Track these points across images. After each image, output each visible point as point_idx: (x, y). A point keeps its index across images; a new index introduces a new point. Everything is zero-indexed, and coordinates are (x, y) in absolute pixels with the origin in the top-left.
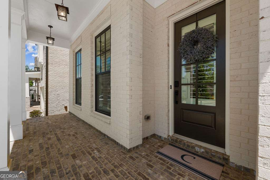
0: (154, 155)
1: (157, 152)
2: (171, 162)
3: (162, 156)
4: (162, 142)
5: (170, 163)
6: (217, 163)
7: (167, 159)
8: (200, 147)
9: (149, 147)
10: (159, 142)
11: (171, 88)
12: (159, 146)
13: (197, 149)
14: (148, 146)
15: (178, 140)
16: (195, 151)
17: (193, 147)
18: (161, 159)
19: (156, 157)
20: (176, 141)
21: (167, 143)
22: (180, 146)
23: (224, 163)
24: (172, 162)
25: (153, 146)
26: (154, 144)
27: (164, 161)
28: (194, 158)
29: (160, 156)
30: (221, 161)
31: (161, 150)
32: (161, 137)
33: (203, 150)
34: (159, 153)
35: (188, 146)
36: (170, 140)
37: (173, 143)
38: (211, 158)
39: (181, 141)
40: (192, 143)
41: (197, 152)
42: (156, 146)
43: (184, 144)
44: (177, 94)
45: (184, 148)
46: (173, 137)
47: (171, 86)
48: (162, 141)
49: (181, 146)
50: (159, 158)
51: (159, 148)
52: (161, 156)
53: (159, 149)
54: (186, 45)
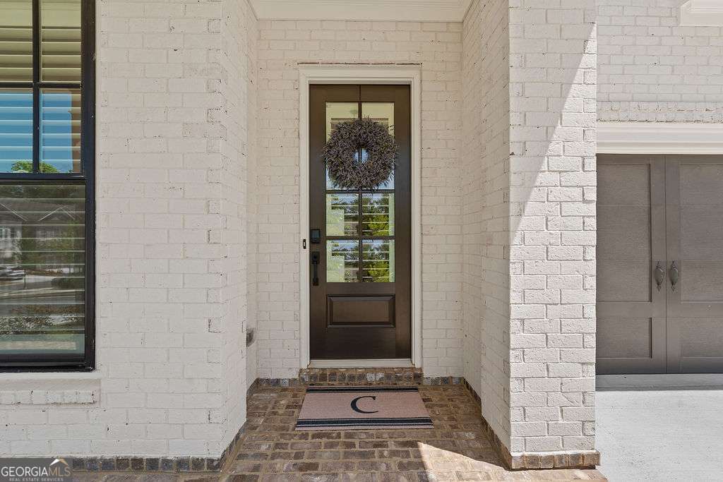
0: (296, 435)
1: (299, 423)
2: (342, 429)
3: (317, 429)
4: (290, 394)
5: (343, 434)
6: (407, 389)
7: (331, 428)
8: (374, 370)
9: (265, 421)
10: (280, 396)
11: (305, 248)
12: (288, 407)
13: (370, 377)
14: (261, 421)
15: (328, 374)
16: (365, 384)
17: (362, 377)
18: (318, 436)
19: (304, 436)
20: (323, 377)
21: (300, 390)
22: (333, 385)
23: (415, 385)
24: (346, 428)
25: (275, 413)
26: (270, 406)
27: (328, 435)
28: (374, 398)
29: (312, 430)
30: (410, 384)
31: (303, 415)
32: (278, 381)
33: (380, 375)
34: (301, 423)
35: (352, 378)
36: (307, 379)
37: (316, 384)
38: (396, 384)
39: (334, 372)
40: (356, 368)
41: (371, 384)
42: (281, 412)
43: (343, 376)
44: (317, 261)
45: (343, 386)
46: (312, 369)
47: (304, 240)
48: (285, 390)
49: (336, 385)
50: (314, 436)
51: (293, 412)
52: (314, 429)
53: (296, 413)
54: (342, 147)
